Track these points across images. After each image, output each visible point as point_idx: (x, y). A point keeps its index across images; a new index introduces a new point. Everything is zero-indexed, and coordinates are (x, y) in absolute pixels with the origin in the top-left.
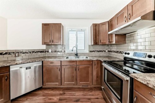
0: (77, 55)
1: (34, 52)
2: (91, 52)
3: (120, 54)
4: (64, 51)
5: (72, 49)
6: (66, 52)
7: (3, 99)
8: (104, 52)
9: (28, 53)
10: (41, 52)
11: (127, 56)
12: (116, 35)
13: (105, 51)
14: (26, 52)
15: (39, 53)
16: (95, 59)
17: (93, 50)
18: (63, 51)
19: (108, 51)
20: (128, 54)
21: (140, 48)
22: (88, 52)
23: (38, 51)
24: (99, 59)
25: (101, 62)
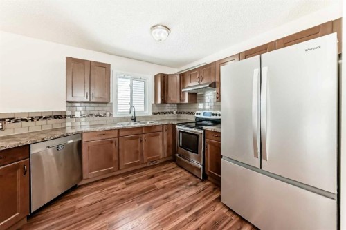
0: (134, 120)
1: (40, 117)
2: (154, 114)
3: (191, 115)
4: (111, 115)
5: (128, 111)
6: (114, 116)
7: (18, 214)
8: (171, 114)
9: (26, 121)
10: (55, 119)
11: (198, 116)
12: (189, 93)
13: (173, 113)
14: (22, 120)
15: (52, 121)
16: (166, 123)
17: (158, 111)
18: (108, 115)
19: (177, 113)
20: (199, 114)
21: (208, 107)
22: (150, 114)
23: (50, 117)
24: (171, 122)
25: (173, 126)
